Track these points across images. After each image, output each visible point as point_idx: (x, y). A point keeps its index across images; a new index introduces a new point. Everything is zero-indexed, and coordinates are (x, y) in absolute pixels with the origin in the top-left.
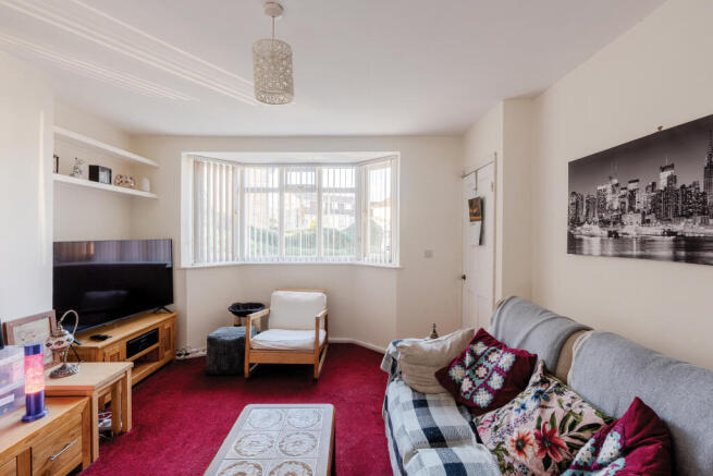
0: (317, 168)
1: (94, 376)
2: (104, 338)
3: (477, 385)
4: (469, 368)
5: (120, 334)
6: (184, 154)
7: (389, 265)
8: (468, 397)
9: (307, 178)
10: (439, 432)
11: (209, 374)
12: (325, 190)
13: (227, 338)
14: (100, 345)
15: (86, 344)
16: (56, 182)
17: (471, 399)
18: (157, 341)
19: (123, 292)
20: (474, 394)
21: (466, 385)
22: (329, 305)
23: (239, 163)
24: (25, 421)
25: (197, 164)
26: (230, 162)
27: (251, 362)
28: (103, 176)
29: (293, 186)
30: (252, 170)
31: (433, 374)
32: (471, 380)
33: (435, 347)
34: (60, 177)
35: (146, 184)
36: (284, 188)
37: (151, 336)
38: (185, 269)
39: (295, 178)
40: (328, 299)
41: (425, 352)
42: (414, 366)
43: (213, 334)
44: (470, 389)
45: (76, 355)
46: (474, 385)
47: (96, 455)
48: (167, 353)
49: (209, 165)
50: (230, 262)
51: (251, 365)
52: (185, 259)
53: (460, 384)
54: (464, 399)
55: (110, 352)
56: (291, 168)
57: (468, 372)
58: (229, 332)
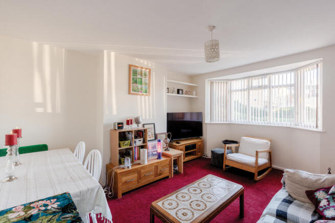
0: (268, 76)
1: (173, 153)
2: (179, 143)
3: (331, 205)
4: (330, 195)
5: (185, 143)
6: (206, 80)
7: (315, 129)
8: (321, 209)
9: (266, 81)
10: (286, 215)
11: (211, 165)
12: (273, 87)
13: (218, 152)
14: (177, 145)
15: (174, 144)
16: (168, 96)
17: (323, 211)
18: (195, 148)
19: (190, 131)
20: (325, 209)
21: (323, 203)
22: (271, 147)
23: (229, 80)
24: (157, 159)
25: (212, 83)
26: (225, 80)
27: (227, 164)
28: (180, 92)
29: (255, 87)
30: (234, 82)
31: (305, 191)
32: (328, 201)
33: (311, 177)
34: (169, 94)
35: (194, 93)
36: (250, 88)
37: (193, 146)
38: (206, 124)
39: (255, 82)
40: (271, 144)
41: (302, 178)
42: (293, 183)
43: (213, 150)
44: (325, 206)
45: (171, 146)
46: (329, 205)
47: (173, 176)
48: (199, 154)
49: (216, 82)
50: (225, 122)
51: (226, 166)
52: (207, 120)
53: (320, 202)
54: (319, 210)
55: (180, 147)
56: (253, 78)
57: (328, 197)
58: (219, 151)
